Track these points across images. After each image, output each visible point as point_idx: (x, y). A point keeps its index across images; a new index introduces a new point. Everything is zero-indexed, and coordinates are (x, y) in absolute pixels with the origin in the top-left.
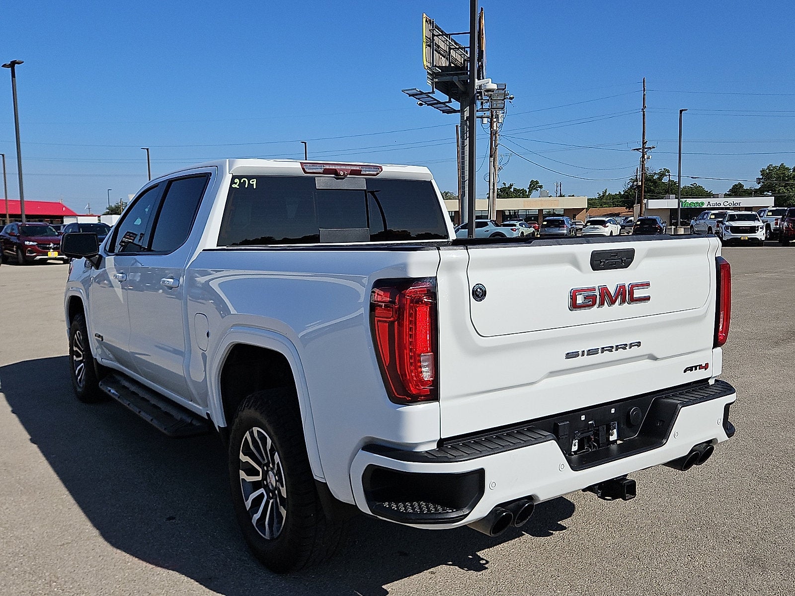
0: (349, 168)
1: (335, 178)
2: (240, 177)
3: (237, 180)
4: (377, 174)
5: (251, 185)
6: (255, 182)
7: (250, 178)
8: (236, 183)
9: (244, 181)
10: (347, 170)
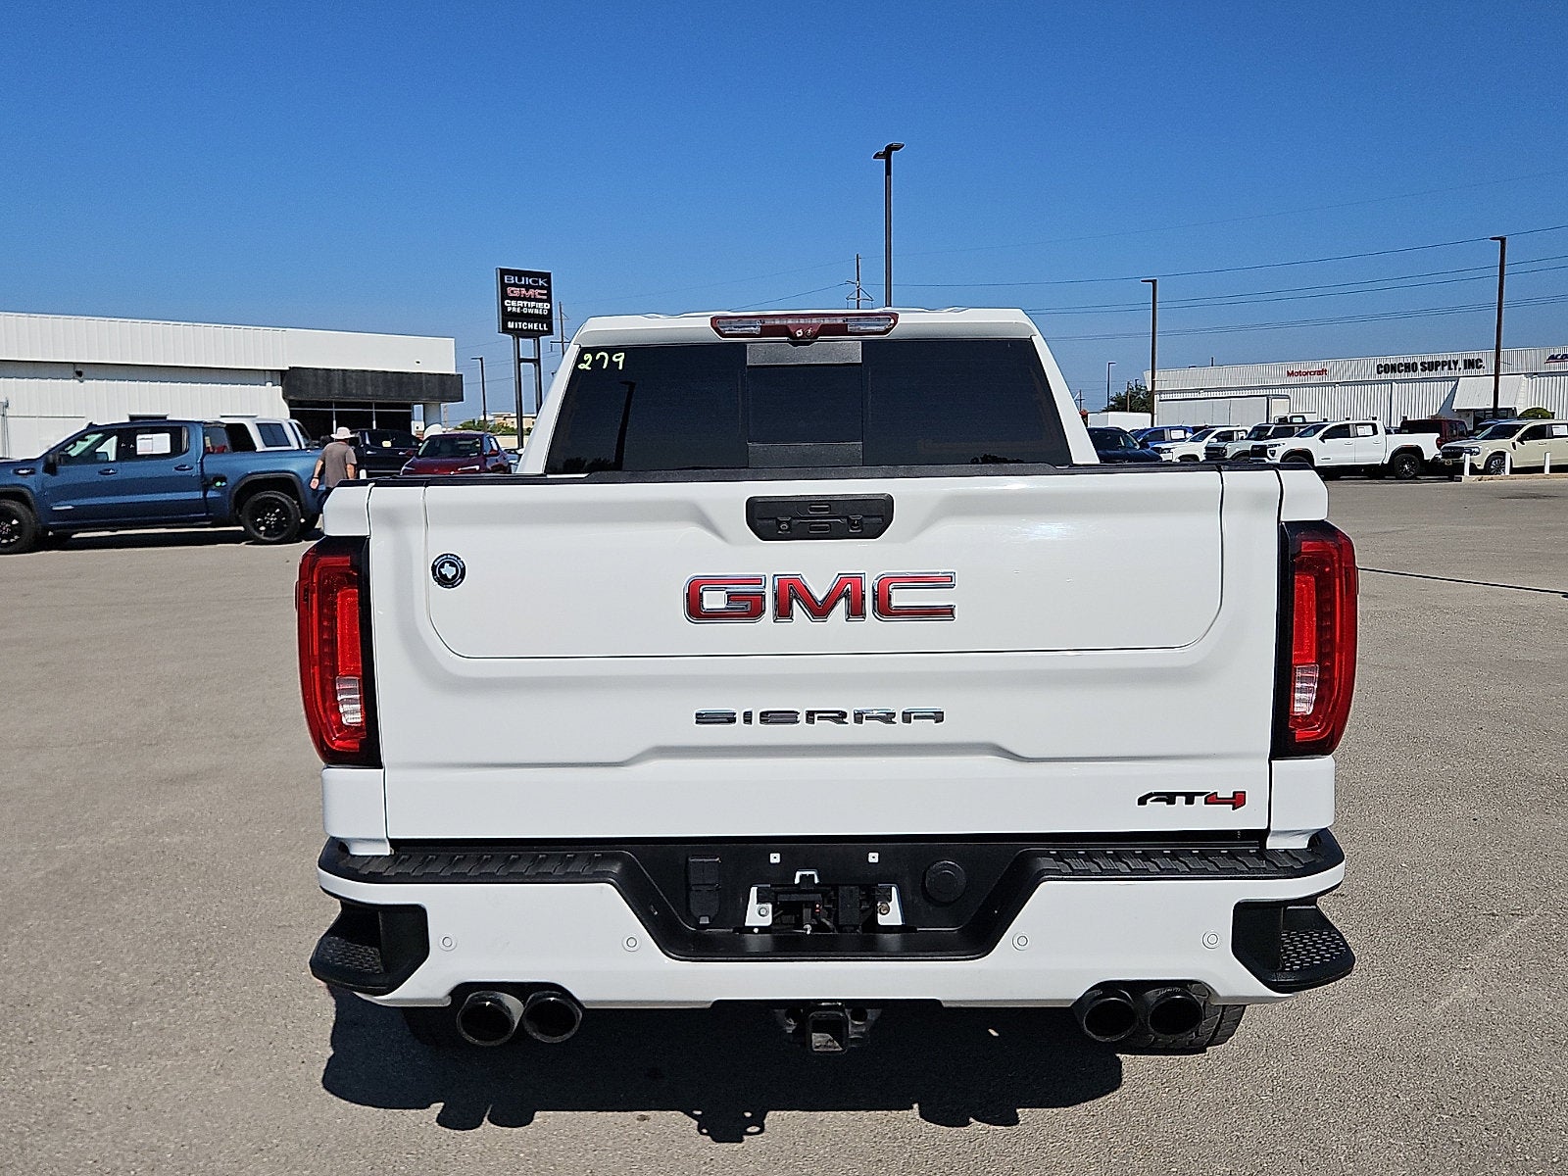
0: (814, 321)
1: (790, 342)
2: (594, 351)
3: (588, 357)
4: (887, 331)
5: (613, 365)
6: (623, 357)
7: (612, 351)
8: (585, 362)
9: (603, 357)
10: (811, 326)
